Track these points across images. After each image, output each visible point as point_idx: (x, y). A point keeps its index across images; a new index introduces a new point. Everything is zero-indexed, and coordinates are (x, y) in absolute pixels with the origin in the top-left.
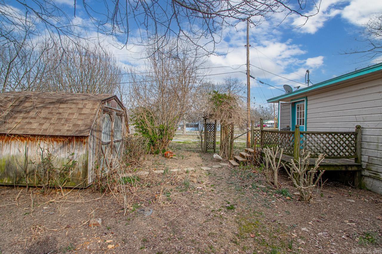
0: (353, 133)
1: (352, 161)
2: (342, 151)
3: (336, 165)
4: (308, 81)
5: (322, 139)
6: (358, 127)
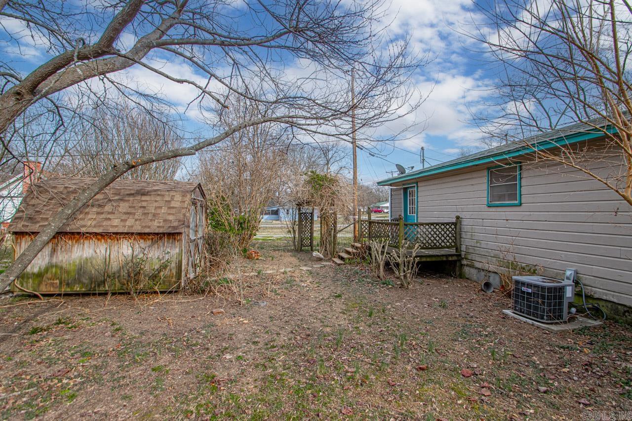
0: (453, 224)
1: (453, 251)
2: (443, 241)
3: (438, 256)
4: (423, 160)
5: (424, 230)
6: (458, 218)
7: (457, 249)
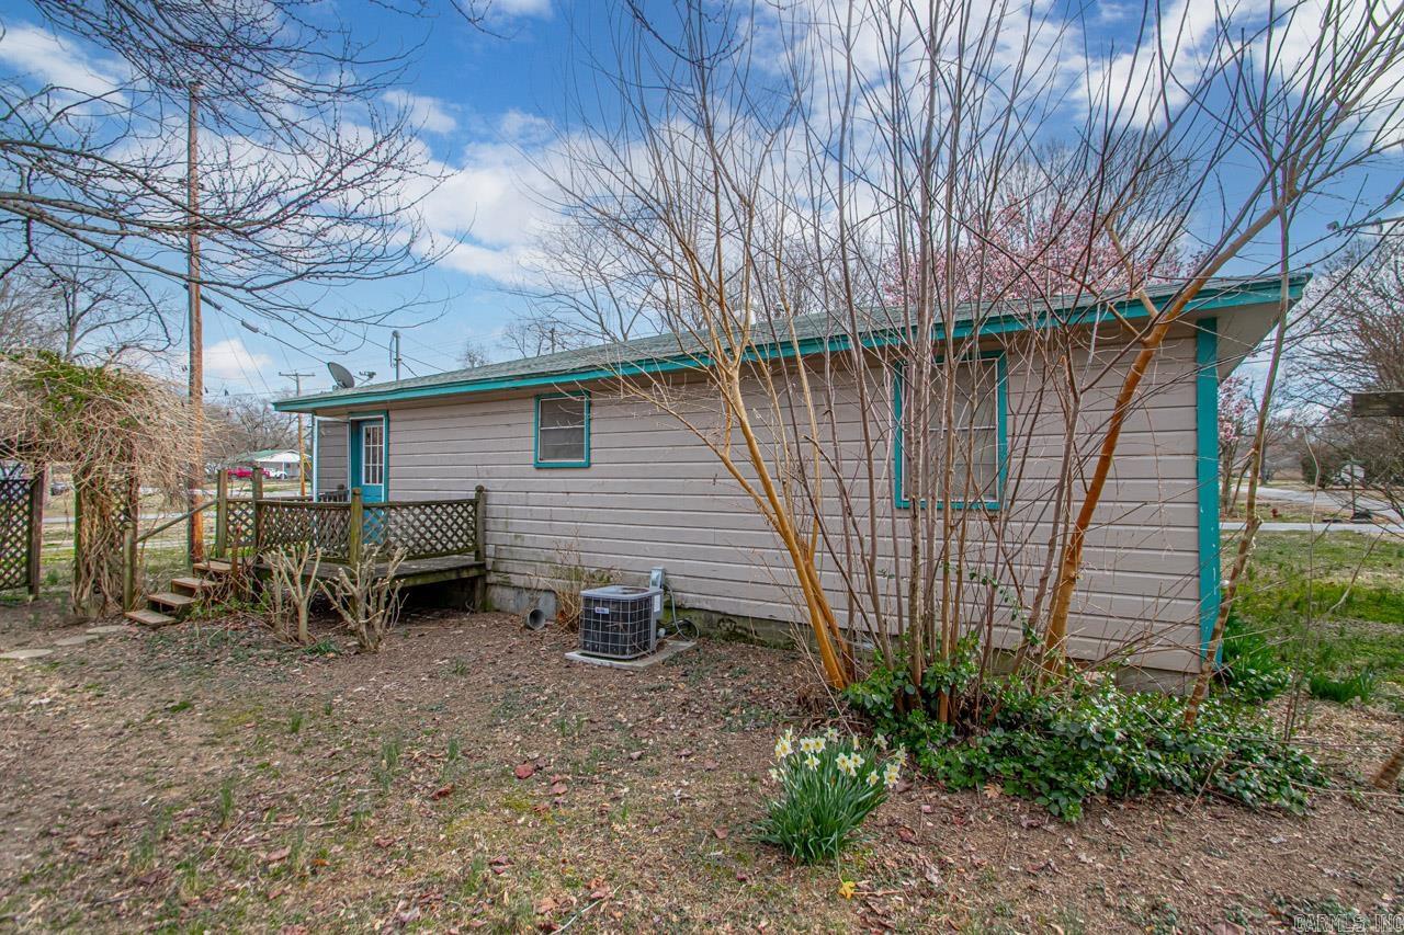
0: (470, 502)
1: (470, 559)
2: (450, 540)
3: (440, 571)
4: (398, 360)
5: (411, 518)
6: (480, 490)
7: (477, 553)
